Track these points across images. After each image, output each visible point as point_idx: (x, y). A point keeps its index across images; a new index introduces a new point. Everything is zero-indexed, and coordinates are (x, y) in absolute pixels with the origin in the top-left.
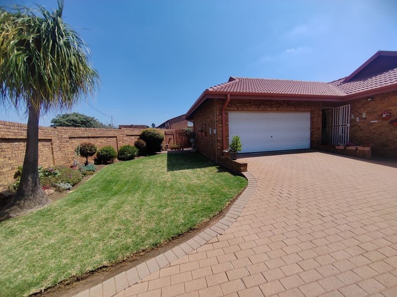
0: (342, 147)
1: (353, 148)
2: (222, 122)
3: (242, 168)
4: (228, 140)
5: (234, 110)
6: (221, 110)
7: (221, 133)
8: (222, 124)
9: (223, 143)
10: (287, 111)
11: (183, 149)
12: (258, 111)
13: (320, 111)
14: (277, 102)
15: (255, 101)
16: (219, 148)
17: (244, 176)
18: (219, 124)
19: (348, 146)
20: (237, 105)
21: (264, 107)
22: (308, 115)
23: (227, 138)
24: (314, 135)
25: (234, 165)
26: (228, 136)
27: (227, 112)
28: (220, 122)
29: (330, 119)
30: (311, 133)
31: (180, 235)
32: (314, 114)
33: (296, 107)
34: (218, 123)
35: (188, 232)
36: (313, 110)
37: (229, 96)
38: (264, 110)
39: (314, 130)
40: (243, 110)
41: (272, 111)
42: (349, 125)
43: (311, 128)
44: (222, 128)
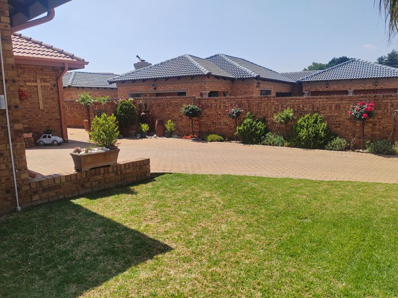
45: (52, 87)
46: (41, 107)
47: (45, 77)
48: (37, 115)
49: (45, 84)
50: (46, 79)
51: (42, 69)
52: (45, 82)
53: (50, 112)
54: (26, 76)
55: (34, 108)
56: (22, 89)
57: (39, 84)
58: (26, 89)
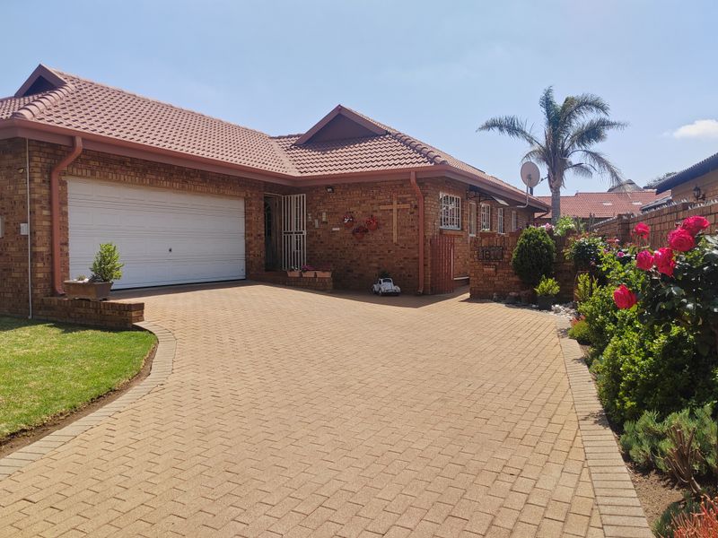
0: (296, 274)
1: (310, 274)
2: (50, 203)
3: (134, 314)
4: (67, 254)
5: (81, 176)
6: (49, 171)
7: (45, 233)
8: (51, 209)
9: (52, 263)
10: (202, 193)
12: (141, 184)
13: (261, 199)
14: (181, 170)
15: (133, 160)
16: (40, 275)
17: (142, 329)
18: (43, 208)
19: (305, 270)
20: (92, 163)
21: (154, 177)
22: (239, 205)
23: (65, 248)
24: (251, 249)
25: (107, 312)
26: (66, 244)
27: (63, 179)
28: (44, 203)
29: (278, 218)
30: (246, 245)
31: (100, 397)
32: (250, 205)
33: (218, 186)
34: (37, 206)
35: (108, 394)
36: (249, 196)
37: (79, 141)
38: (153, 185)
39: (253, 238)
40: (105, 178)
41: (171, 188)
42: (305, 233)
43: (247, 235)
44: (51, 221)
45: (413, 210)
46: (395, 240)
47: (404, 196)
48: (389, 251)
49: (402, 206)
50: (405, 198)
51: (402, 185)
52: (404, 203)
53: (407, 247)
54: (382, 197)
55: (386, 241)
56: (375, 214)
57: (395, 207)
58: (379, 215)
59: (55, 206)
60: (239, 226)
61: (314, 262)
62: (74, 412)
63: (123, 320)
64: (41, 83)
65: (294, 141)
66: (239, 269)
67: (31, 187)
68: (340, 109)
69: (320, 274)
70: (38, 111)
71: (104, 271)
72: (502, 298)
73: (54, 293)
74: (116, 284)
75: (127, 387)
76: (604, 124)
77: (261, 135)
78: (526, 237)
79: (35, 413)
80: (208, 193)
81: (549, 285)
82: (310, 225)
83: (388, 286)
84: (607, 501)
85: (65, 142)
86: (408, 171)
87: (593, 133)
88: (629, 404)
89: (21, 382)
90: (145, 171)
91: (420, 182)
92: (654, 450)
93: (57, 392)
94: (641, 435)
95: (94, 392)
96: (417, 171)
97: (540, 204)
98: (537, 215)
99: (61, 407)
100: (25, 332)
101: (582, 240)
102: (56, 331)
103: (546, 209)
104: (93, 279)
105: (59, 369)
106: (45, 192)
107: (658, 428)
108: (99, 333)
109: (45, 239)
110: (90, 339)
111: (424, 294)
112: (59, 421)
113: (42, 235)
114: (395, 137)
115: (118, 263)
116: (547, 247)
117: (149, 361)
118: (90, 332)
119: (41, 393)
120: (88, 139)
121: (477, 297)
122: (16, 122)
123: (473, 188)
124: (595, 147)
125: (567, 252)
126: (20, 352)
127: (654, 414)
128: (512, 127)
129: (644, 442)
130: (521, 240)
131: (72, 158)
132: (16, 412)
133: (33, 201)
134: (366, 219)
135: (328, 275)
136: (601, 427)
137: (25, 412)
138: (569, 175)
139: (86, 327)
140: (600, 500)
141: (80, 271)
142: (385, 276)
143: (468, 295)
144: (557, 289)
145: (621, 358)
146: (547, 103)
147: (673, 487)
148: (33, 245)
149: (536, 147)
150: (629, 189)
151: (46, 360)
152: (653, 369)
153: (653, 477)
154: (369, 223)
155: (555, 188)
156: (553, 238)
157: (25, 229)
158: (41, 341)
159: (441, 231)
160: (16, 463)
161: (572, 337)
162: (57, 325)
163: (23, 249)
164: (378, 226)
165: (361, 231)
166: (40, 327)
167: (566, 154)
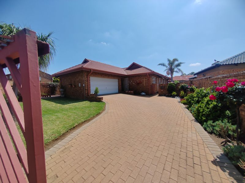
0: (127, 92)
1: (130, 92)
5: (92, 76)
6: (87, 76)
9: (88, 91)
11: (50, 96)
13: (121, 79)
16: (86, 93)
17: (103, 102)
18: (86, 82)
19: (129, 91)
20: (94, 74)
22: (117, 80)
25: (97, 99)
27: (89, 77)
32: (119, 80)
33: (114, 77)
36: (119, 78)
37: (92, 70)
39: (119, 86)
40: (96, 76)
44: (88, 84)
45: (148, 80)
51: (146, 76)
53: (147, 87)
54: (142, 78)
55: (143, 86)
57: (144, 79)
58: (141, 81)
59: (88, 81)
60: (117, 83)
61: (130, 90)
62: (94, 117)
63: (100, 100)
64: (86, 61)
65: (126, 69)
66: (117, 91)
67: (85, 78)
68: (134, 63)
69: (131, 92)
70: (85, 66)
71: (96, 92)
72: (165, 95)
73: (88, 96)
74: (98, 94)
75: (102, 112)
76: (181, 63)
77: (120, 68)
78: (169, 84)
79: (88, 117)
80: (112, 78)
81: (174, 93)
82: (129, 83)
83: (143, 94)
84: (206, 141)
85: (90, 71)
86: (147, 73)
87: (179, 65)
88: (204, 118)
89: (85, 111)
90: (102, 75)
91: (149, 75)
92: (213, 129)
93: (91, 113)
94: (209, 126)
95: (97, 113)
96: (149, 73)
97: (169, 78)
98: (169, 80)
99: (92, 116)
100: (84, 102)
101: (182, 85)
102: (89, 102)
103: (170, 79)
104: (95, 93)
105: (90, 109)
106: (87, 79)
107: (213, 124)
108: (96, 102)
109: (87, 87)
110: (94, 103)
111: (150, 95)
112: (92, 119)
113: (86, 86)
114: (144, 67)
115: (98, 90)
116: (174, 86)
117: (105, 108)
118: (94, 102)
119: (88, 113)
120: (93, 70)
121: (160, 95)
122: (82, 68)
123: (158, 76)
124: (179, 68)
125: (179, 87)
126: (84, 106)
127: (212, 121)
128: (163, 65)
129: (211, 127)
130: (168, 85)
131: (91, 73)
132: (85, 117)
133: (85, 80)
134: (139, 82)
135: (133, 92)
136: (196, 123)
137: (86, 117)
138: (174, 73)
139: (94, 101)
140: (204, 141)
141: (92, 92)
142: (143, 92)
143: (158, 95)
144: (176, 94)
145: (200, 109)
146: (169, 60)
147: (219, 138)
148: (85, 88)
149: (168, 68)
150: (185, 75)
151: (88, 107)
152: (210, 111)
153: (213, 135)
154: (140, 83)
155: (172, 76)
156: (175, 84)
157: (84, 85)
158: (87, 104)
159: (153, 84)
160: (86, 127)
161: (182, 103)
162: (89, 101)
163: (84, 88)
164: (141, 83)
165: (138, 84)
166: (87, 101)
167: (173, 69)
